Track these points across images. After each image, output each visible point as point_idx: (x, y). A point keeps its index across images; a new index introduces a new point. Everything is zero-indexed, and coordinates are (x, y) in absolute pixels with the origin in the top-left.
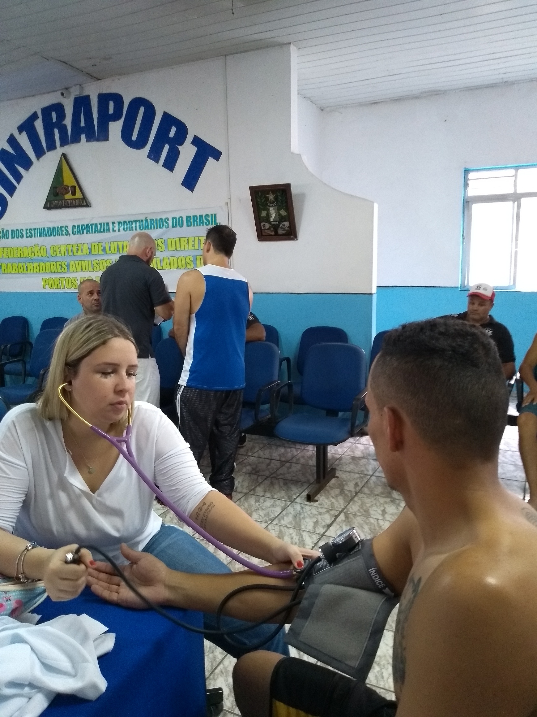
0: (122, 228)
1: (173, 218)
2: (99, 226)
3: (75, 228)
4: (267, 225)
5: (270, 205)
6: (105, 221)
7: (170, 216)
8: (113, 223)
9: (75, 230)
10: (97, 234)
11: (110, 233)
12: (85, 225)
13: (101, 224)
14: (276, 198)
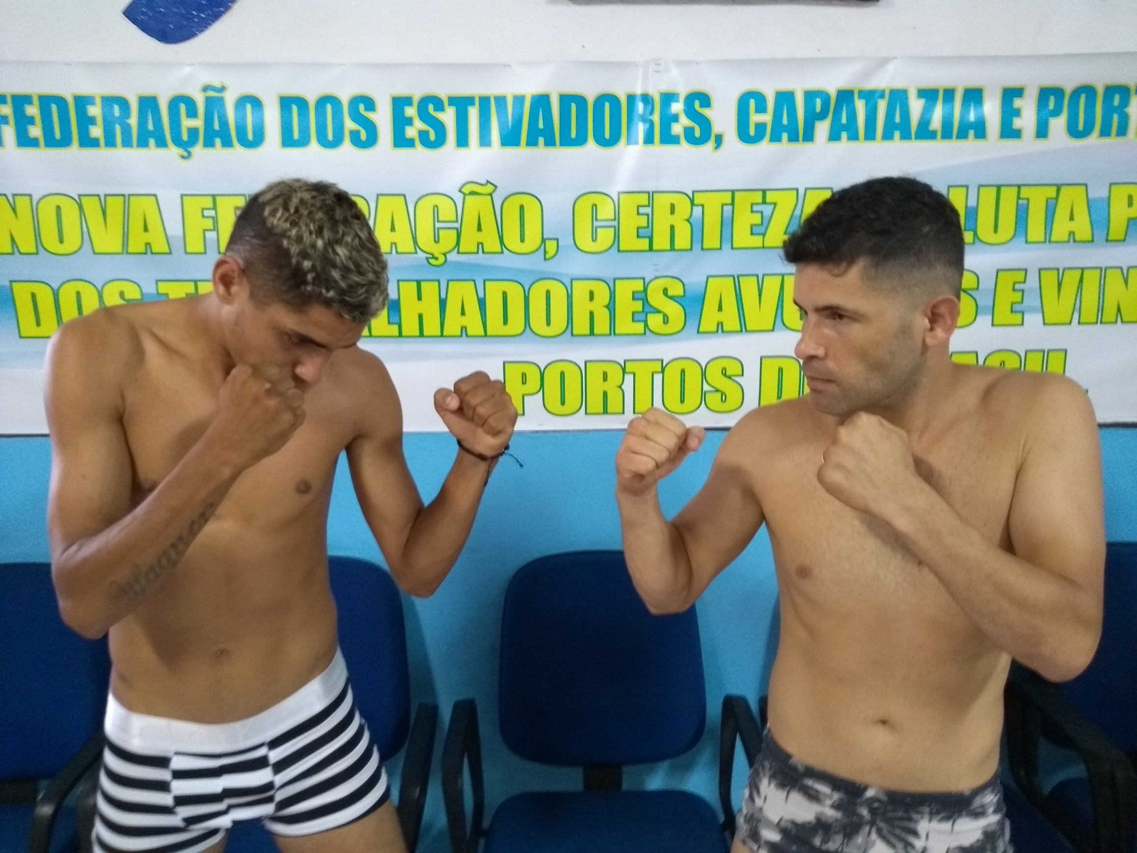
0: (1058, 124)
2: (916, 106)
3: (761, 108)
6: (956, 79)
8: (1011, 94)
9: (755, 118)
10: (897, 144)
11: (980, 143)
12: (833, 95)
13: (929, 95)
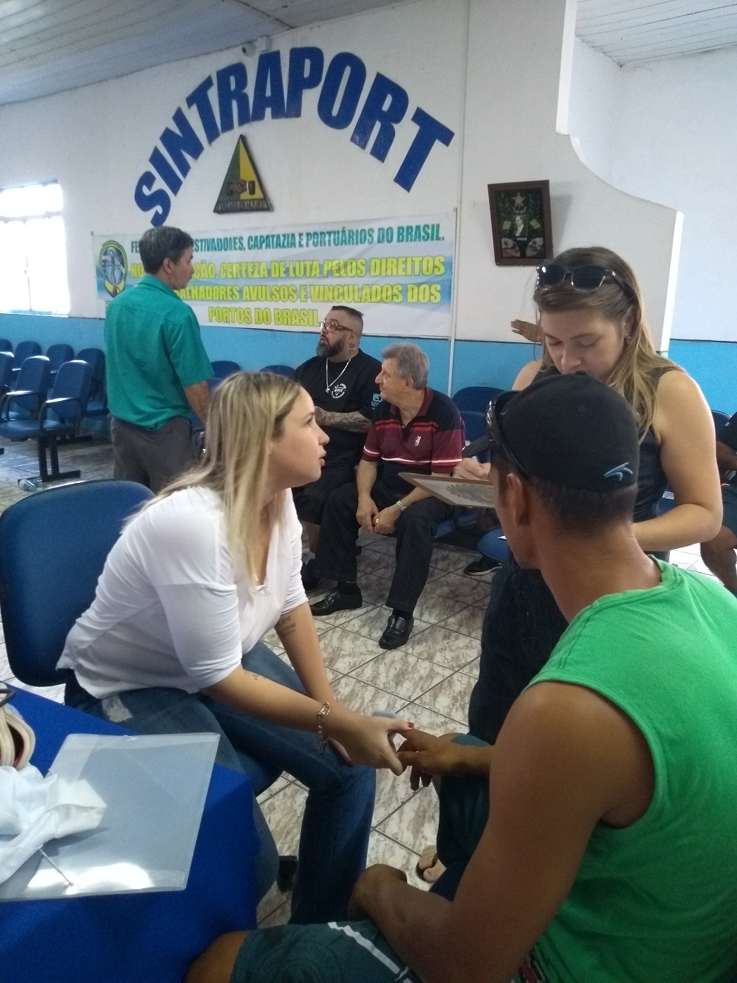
0: (311, 243)
1: (380, 230)
2: (282, 239)
3: (252, 241)
4: (510, 242)
5: (518, 212)
6: (289, 231)
7: (376, 227)
8: (301, 235)
9: (251, 243)
10: (278, 250)
11: (295, 249)
12: (265, 237)
13: (284, 236)
14: (526, 203)
